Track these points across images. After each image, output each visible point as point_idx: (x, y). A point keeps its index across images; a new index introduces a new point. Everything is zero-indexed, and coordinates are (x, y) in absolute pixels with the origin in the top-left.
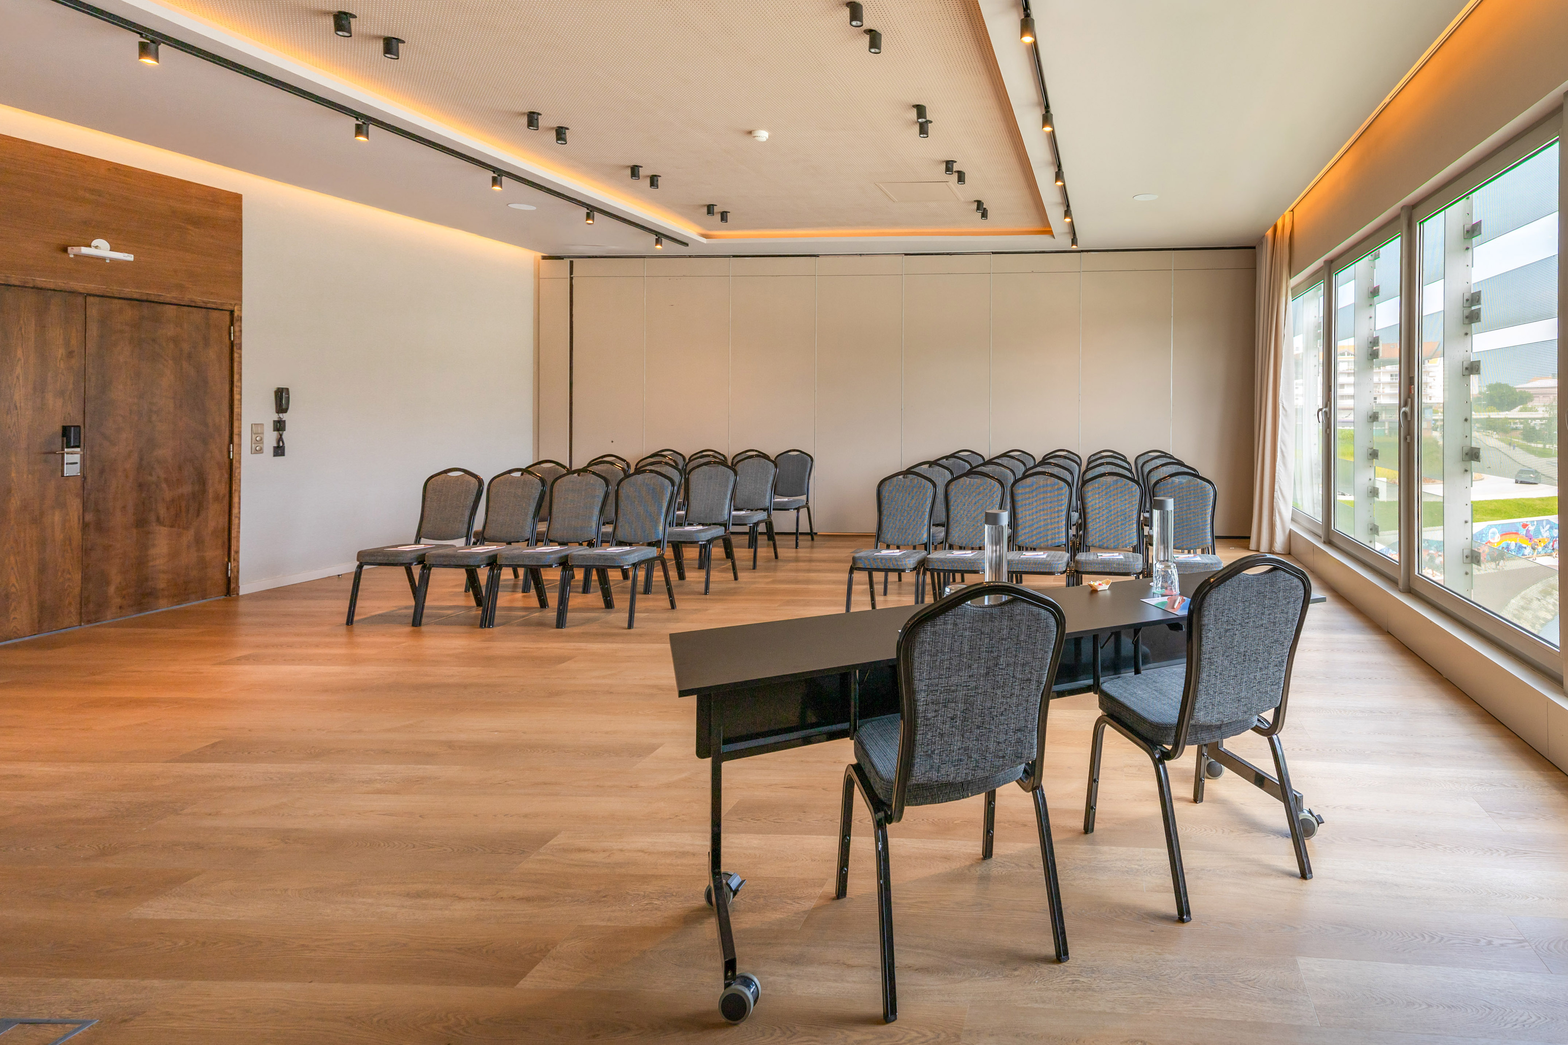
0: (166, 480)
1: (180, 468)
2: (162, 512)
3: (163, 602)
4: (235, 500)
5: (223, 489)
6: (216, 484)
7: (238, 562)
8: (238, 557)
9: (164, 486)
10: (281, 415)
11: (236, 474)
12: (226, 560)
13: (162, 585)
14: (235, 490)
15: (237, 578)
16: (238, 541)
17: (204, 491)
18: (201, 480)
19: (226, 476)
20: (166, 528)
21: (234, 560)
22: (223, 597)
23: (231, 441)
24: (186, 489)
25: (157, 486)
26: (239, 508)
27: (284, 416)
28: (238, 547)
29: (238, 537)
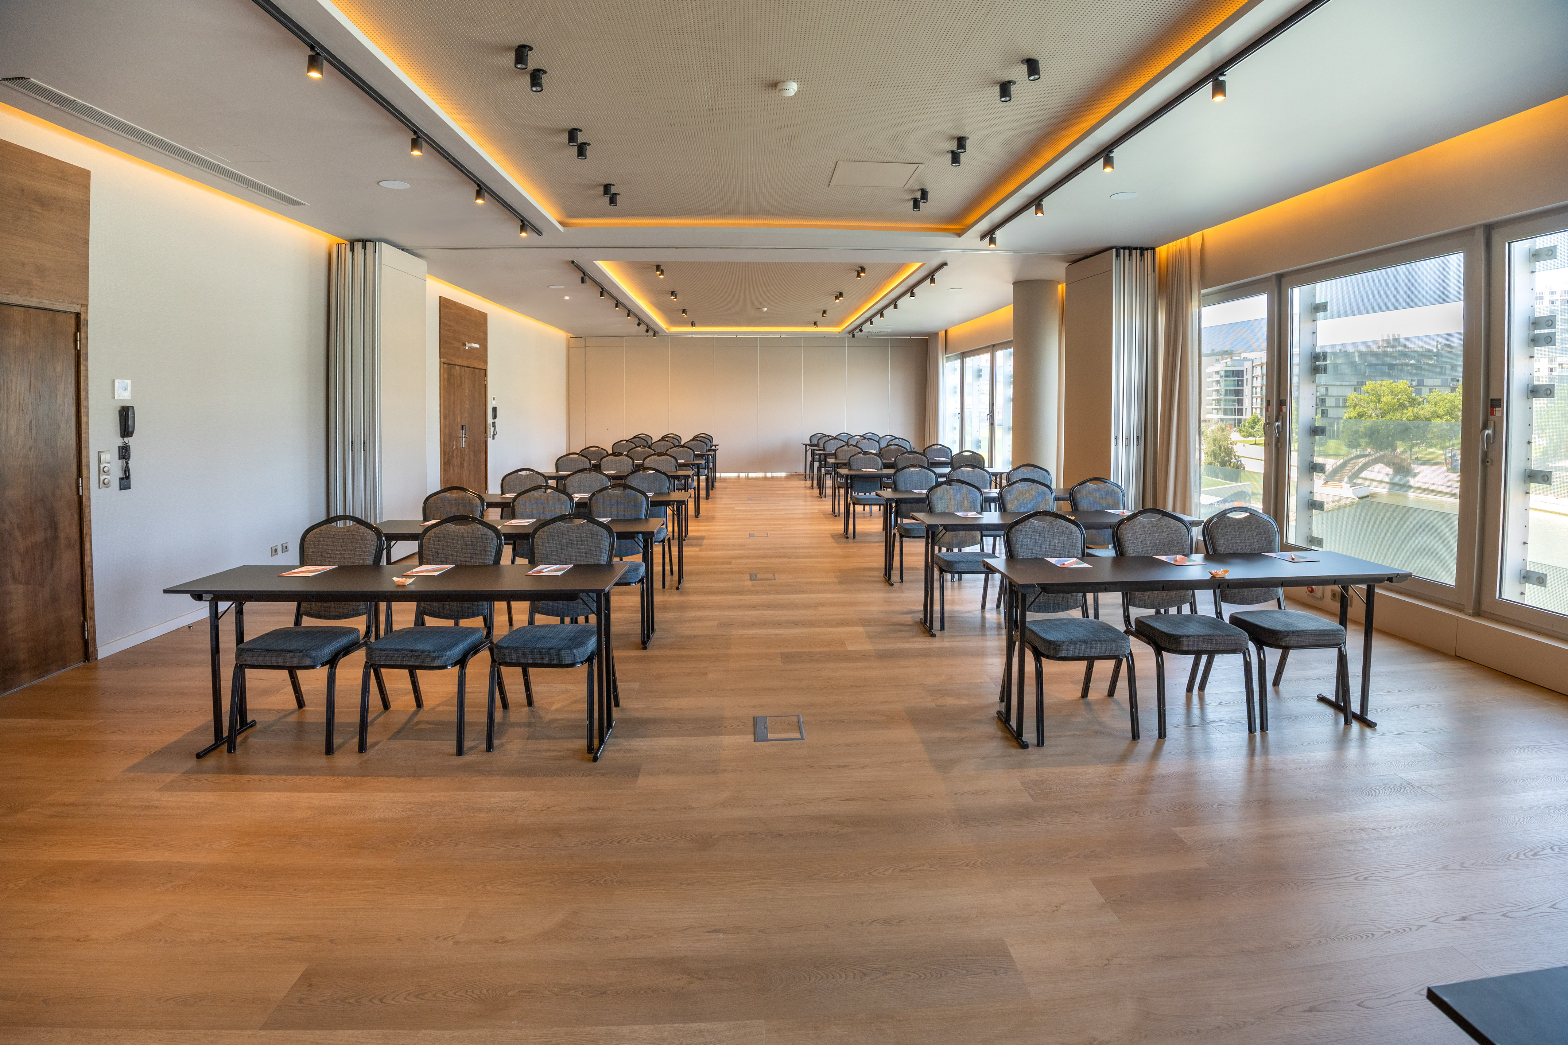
0: (19, 528)
1: (31, 510)
2: (17, 565)
3: (25, 676)
4: (87, 546)
5: (74, 532)
6: (68, 528)
7: (94, 620)
8: (94, 615)
9: (17, 533)
10: (126, 439)
11: (87, 514)
12: (82, 618)
13: (22, 656)
14: (86, 533)
15: (94, 640)
16: (92, 595)
17: (56, 538)
18: (53, 525)
19: (76, 517)
20: (22, 586)
21: (90, 618)
22: (82, 663)
23: (80, 474)
24: (39, 536)
25: (10, 534)
26: (91, 556)
27: (130, 441)
28: (93, 602)
29: (92, 590)
